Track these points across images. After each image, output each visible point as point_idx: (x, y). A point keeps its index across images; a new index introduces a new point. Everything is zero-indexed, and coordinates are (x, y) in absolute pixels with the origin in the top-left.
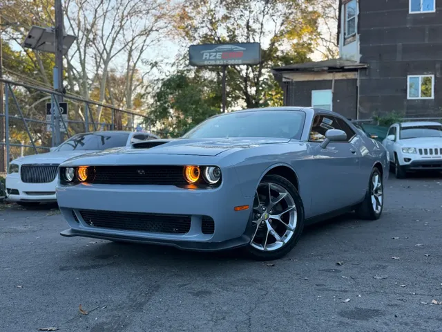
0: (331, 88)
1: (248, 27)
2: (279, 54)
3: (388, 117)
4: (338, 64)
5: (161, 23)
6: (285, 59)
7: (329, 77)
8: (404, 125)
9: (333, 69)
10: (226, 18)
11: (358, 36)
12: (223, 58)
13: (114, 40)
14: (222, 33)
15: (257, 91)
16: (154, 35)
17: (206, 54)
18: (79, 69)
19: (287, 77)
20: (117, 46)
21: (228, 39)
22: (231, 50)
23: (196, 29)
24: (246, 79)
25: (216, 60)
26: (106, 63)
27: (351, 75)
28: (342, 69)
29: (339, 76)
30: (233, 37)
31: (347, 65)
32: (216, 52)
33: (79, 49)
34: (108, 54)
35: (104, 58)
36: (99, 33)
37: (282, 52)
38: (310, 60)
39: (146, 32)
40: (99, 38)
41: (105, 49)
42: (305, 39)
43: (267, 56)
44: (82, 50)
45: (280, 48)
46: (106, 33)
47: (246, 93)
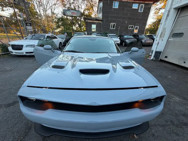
0: (96, 24)
1: (78, 6)
2: (85, 14)
3: (106, 32)
4: (97, 19)
5: (58, 2)
6: (86, 15)
7: (95, 22)
8: (110, 35)
9: (96, 20)
10: (73, 3)
11: (102, 12)
12: (72, 14)
13: (47, 6)
14: (72, 7)
15: (81, 23)
16: (57, 5)
17: (67, 12)
18: (39, 13)
19: (87, 21)
20: (48, 8)
21: (74, 9)
22: (74, 12)
23: (66, 5)
24: (78, 19)
25: (70, 14)
26: (46, 12)
27: (100, 22)
28: (98, 20)
29: (97, 22)
30: (75, 8)
31: (99, 19)
32: (70, 12)
33: (38, 7)
34: (46, 9)
35: (45, 10)
36: (43, 3)
37: (86, 14)
38: (92, 17)
39: (55, 4)
40: (43, 5)
41: (45, 8)
42: (91, 11)
43: (82, 14)
44: (39, 8)
45: (85, 13)
46: (45, 3)
47: (78, 23)
